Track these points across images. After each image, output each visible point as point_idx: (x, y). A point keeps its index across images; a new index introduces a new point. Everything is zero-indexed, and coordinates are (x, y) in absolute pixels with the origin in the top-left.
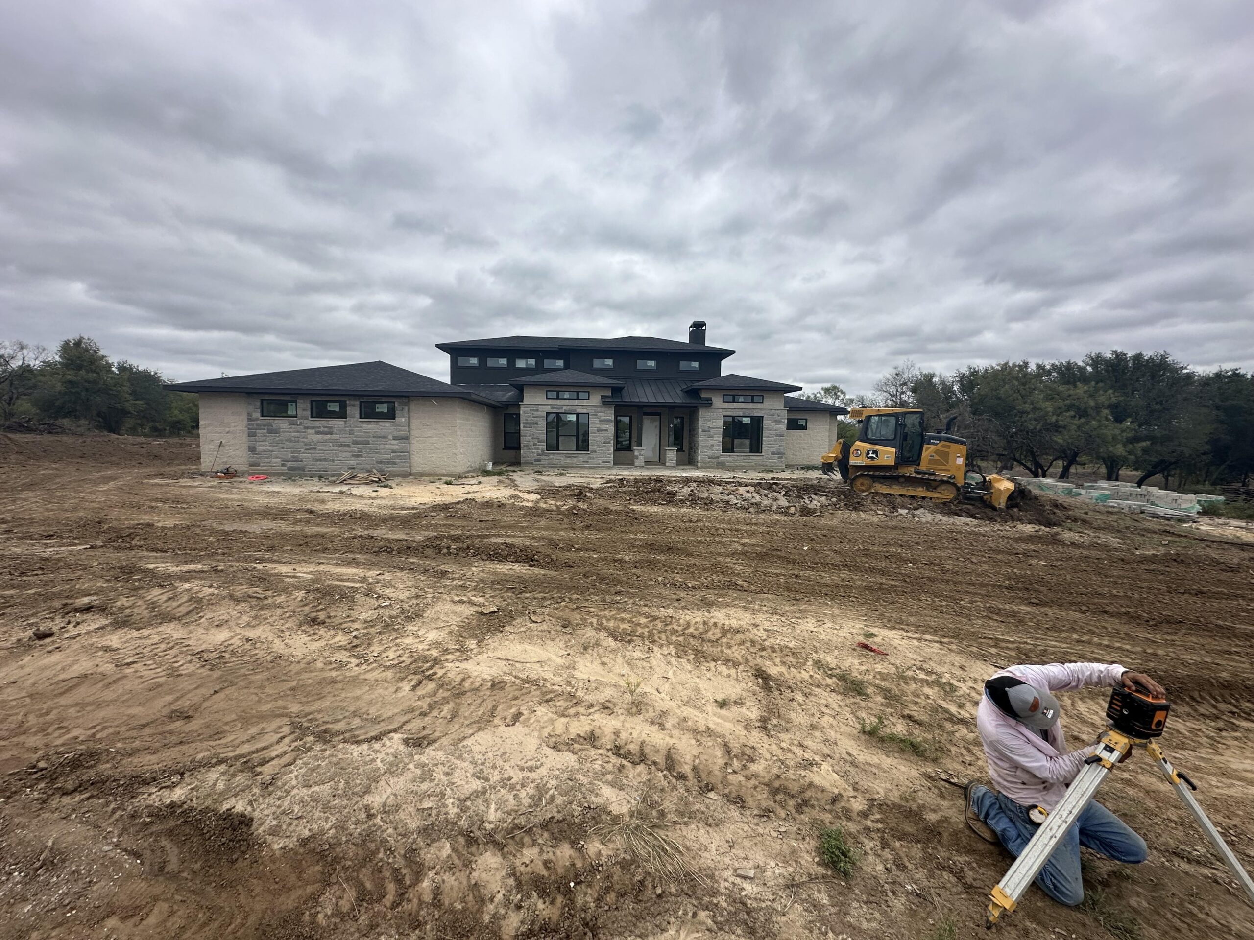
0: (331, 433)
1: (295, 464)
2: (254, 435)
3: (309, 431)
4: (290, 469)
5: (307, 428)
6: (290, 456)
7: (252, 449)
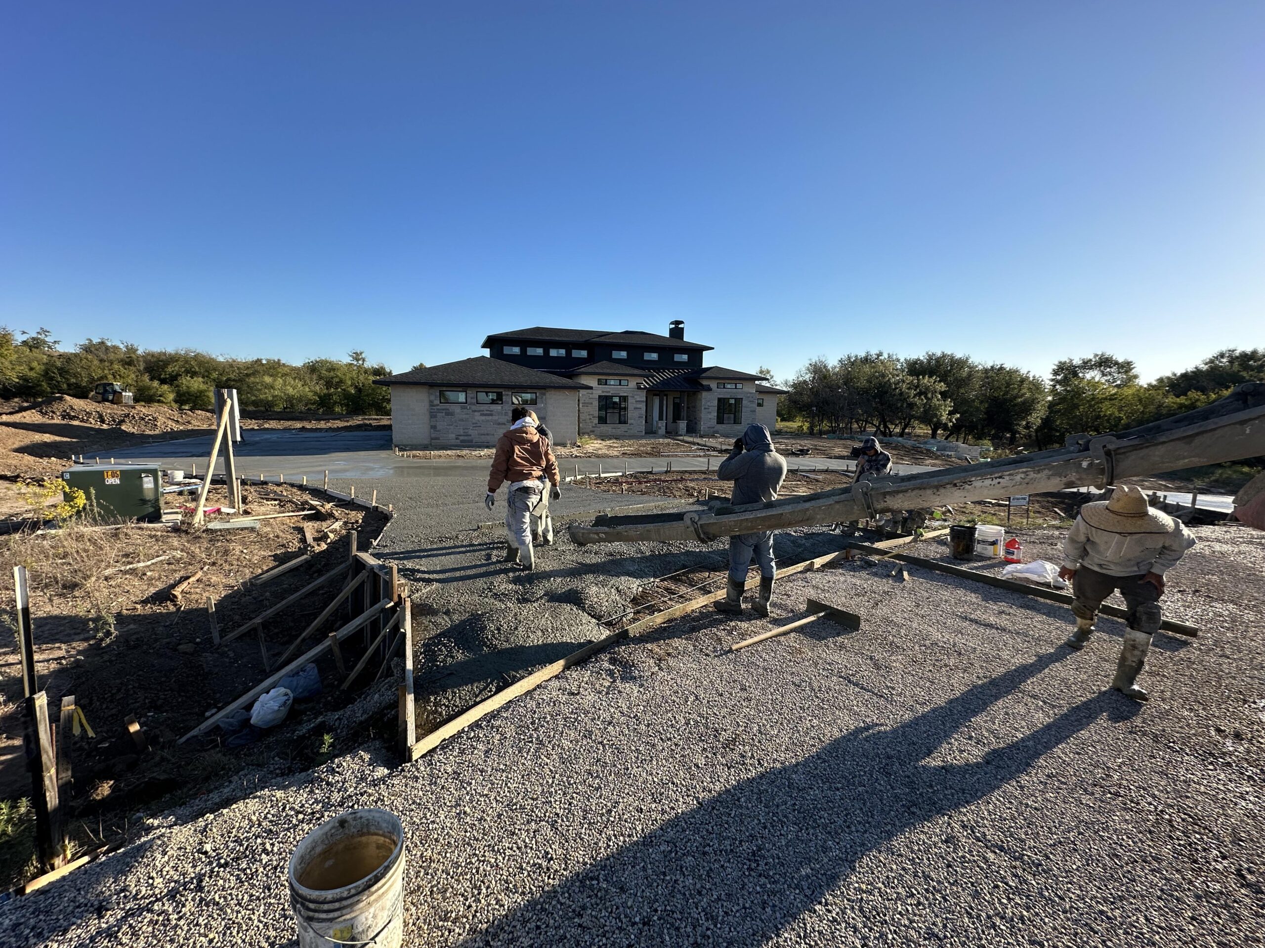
0: (491, 415)
1: (466, 438)
2: (435, 417)
3: (476, 413)
4: (462, 441)
5: (475, 411)
6: (462, 432)
7: (434, 427)
